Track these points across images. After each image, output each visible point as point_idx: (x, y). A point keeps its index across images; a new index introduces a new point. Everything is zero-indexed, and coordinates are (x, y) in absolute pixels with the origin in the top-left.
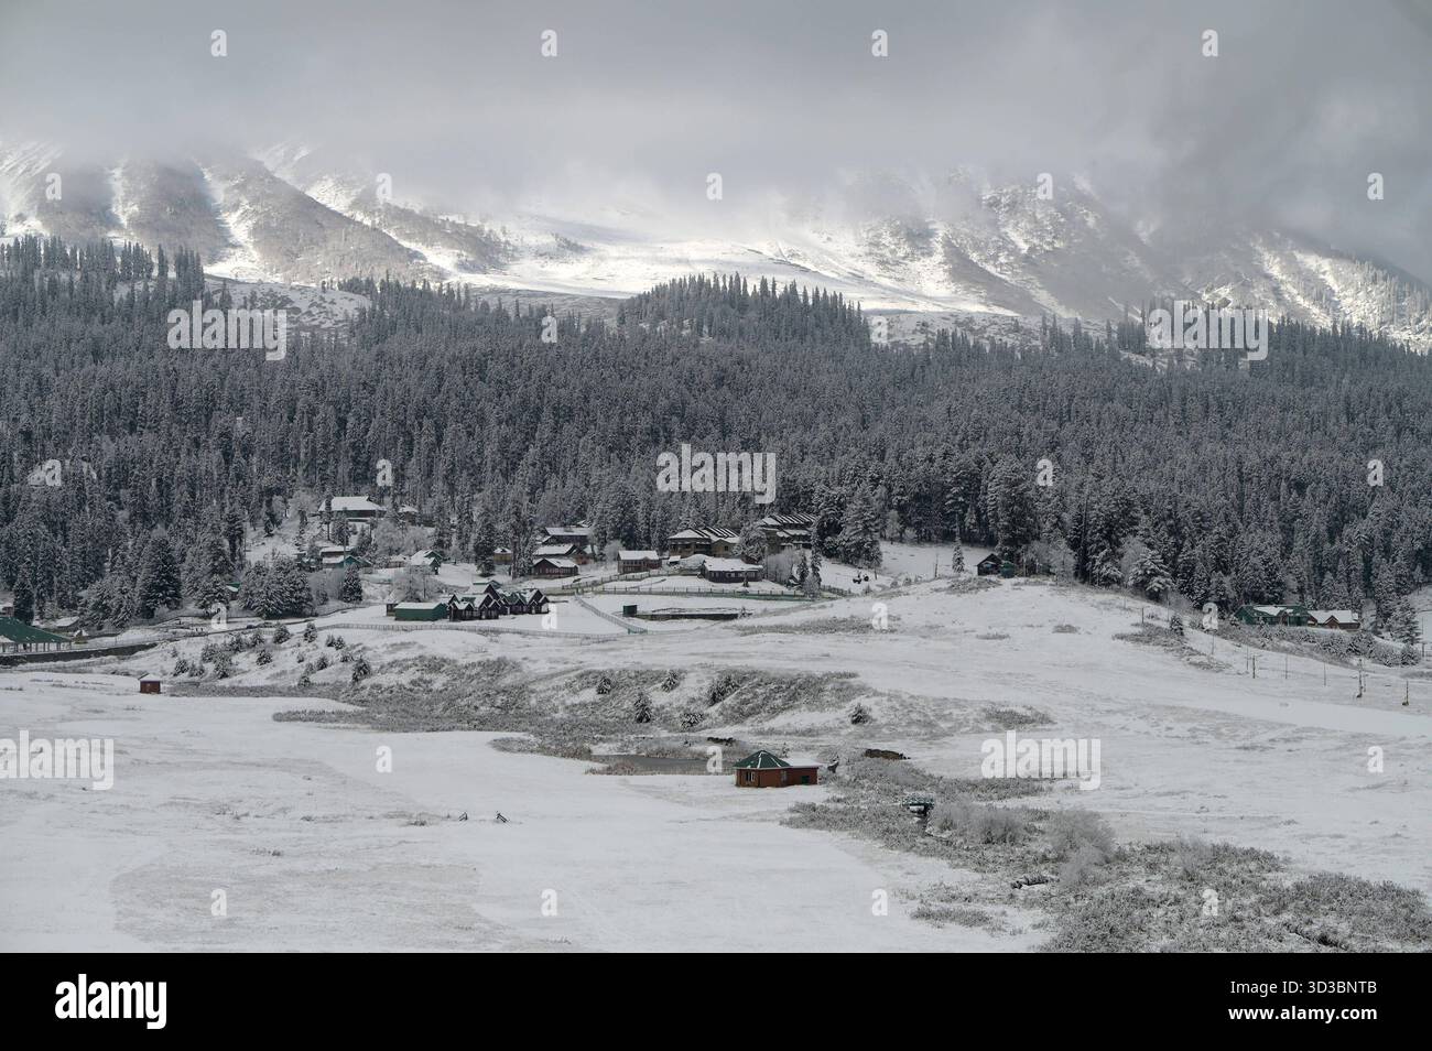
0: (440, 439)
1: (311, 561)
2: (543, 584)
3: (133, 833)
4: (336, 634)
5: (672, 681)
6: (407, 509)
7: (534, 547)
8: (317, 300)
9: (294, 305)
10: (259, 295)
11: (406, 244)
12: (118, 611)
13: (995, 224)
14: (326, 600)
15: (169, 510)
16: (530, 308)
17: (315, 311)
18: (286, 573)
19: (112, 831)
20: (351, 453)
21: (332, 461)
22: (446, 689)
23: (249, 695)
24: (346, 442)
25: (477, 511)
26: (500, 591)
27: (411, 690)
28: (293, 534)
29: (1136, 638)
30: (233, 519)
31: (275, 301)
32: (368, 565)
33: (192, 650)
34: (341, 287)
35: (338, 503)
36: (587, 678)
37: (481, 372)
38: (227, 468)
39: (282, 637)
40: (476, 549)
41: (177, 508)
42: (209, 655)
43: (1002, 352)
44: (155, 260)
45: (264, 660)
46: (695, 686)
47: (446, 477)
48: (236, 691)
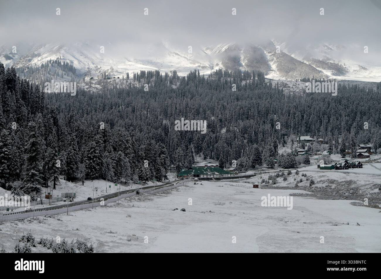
0: (329, 121)
1: (296, 153)
3: (259, 225)
4: (304, 173)
6: (321, 139)
7: (356, 150)
8: (295, 84)
9: (289, 86)
10: (279, 83)
11: (318, 69)
12: (246, 166)
14: (300, 164)
15: (257, 140)
16: (352, 85)
17: (294, 87)
18: (290, 157)
19: (253, 225)
20: (305, 125)
21: (300, 127)
22: (335, 188)
23: (282, 189)
24: (304, 122)
25: (340, 141)
26: (349, 162)
27: (326, 188)
28: (290, 146)
30: (275, 142)
31: (283, 85)
32: (311, 155)
33: (266, 177)
34: (301, 81)
35: (302, 138)
36: (375, 186)
37: (340, 102)
38: (272, 129)
39: (289, 173)
40: (341, 150)
41: (260, 139)
42: (270, 178)
44: (252, 75)
45: (285, 179)
47: (331, 131)
48: (278, 188)
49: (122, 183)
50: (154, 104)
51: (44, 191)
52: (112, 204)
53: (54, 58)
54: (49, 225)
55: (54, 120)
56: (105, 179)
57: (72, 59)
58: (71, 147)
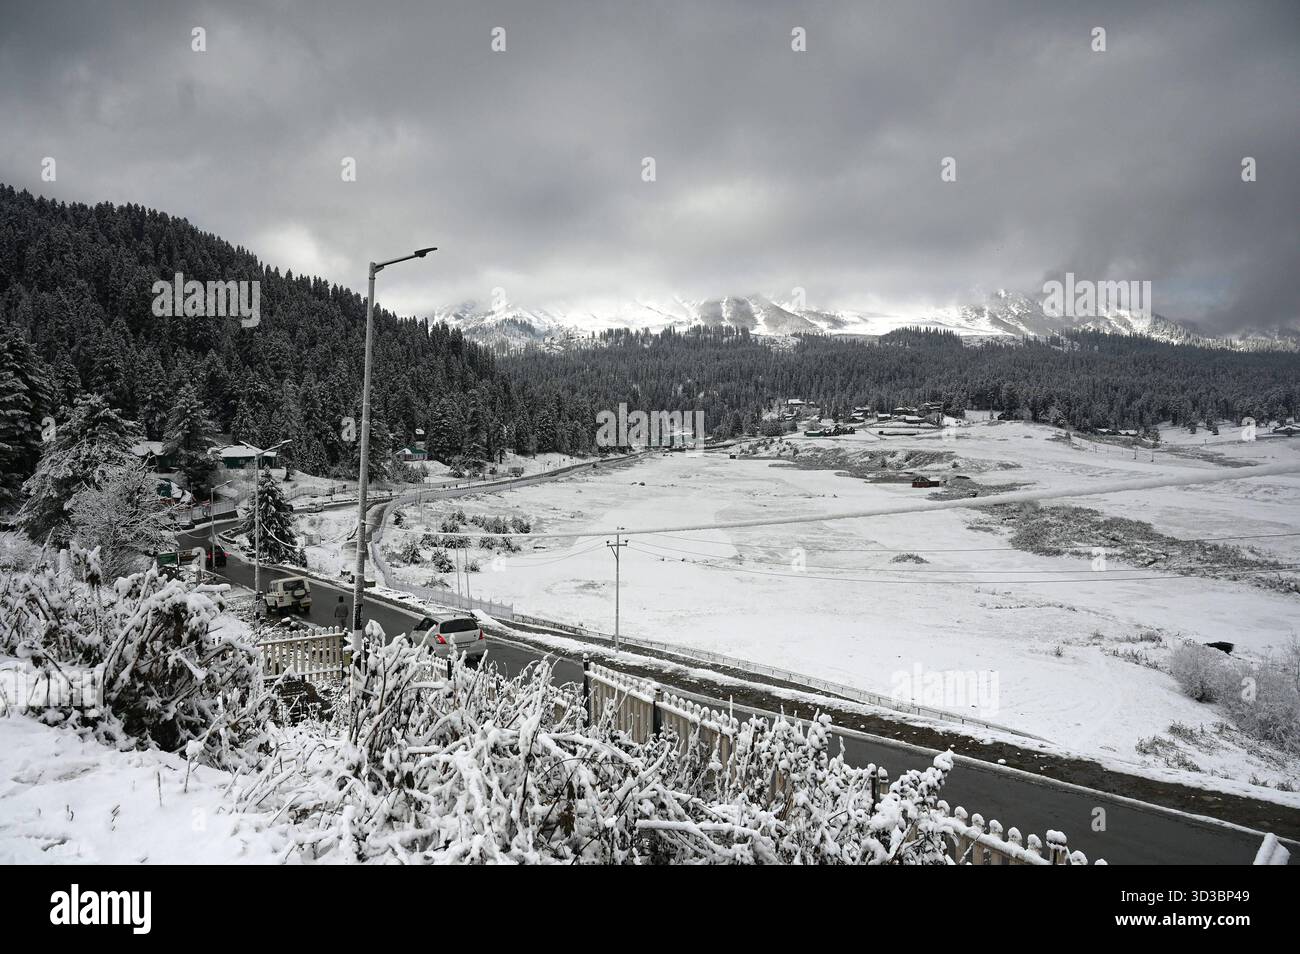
0: (822, 381)
1: (783, 419)
2: (853, 425)
4: (789, 440)
5: (893, 454)
6: (811, 402)
7: (851, 413)
8: (784, 340)
9: (777, 341)
10: (766, 339)
11: (811, 321)
12: (725, 434)
13: (1006, 306)
14: (786, 431)
15: (739, 404)
16: (850, 339)
17: (783, 343)
18: (775, 422)
20: (795, 386)
21: (788, 389)
22: (822, 457)
23: (762, 459)
24: (793, 382)
25: (833, 402)
26: (840, 427)
27: (811, 457)
28: (777, 411)
29: (1053, 440)
30: (760, 407)
31: (771, 341)
32: (799, 420)
33: (745, 446)
34: (791, 335)
35: (790, 401)
36: (865, 453)
37: (835, 360)
38: (757, 391)
39: (772, 442)
40: (833, 414)
41: (742, 404)
42: (751, 447)
43: (1009, 347)
44: (735, 330)
45: (767, 449)
46: (901, 456)
47: (824, 392)
48: (758, 458)
49: (578, 456)
50: (623, 366)
51: (489, 466)
52: (564, 479)
53: (510, 316)
54: (488, 502)
55: (505, 387)
56: (558, 451)
57: (531, 317)
58: (521, 417)
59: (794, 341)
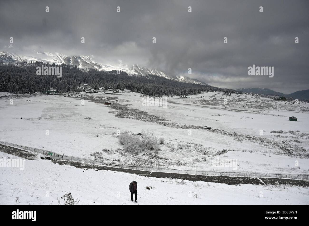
0: (93, 80)
1: (82, 89)
2: (99, 91)
4: (81, 93)
6: (90, 85)
7: (99, 88)
9: (84, 70)
10: (81, 69)
11: (94, 66)
12: (65, 91)
16: (102, 72)
18: (79, 89)
21: (85, 81)
22: (88, 97)
27: (85, 97)
28: (81, 86)
30: (77, 85)
35: (85, 85)
39: (77, 94)
40: (94, 88)
43: (137, 77)
44: (73, 66)
46: (106, 98)
48: (72, 97)
53: (4, 54)
57: (12, 55)
59: (88, 70)
